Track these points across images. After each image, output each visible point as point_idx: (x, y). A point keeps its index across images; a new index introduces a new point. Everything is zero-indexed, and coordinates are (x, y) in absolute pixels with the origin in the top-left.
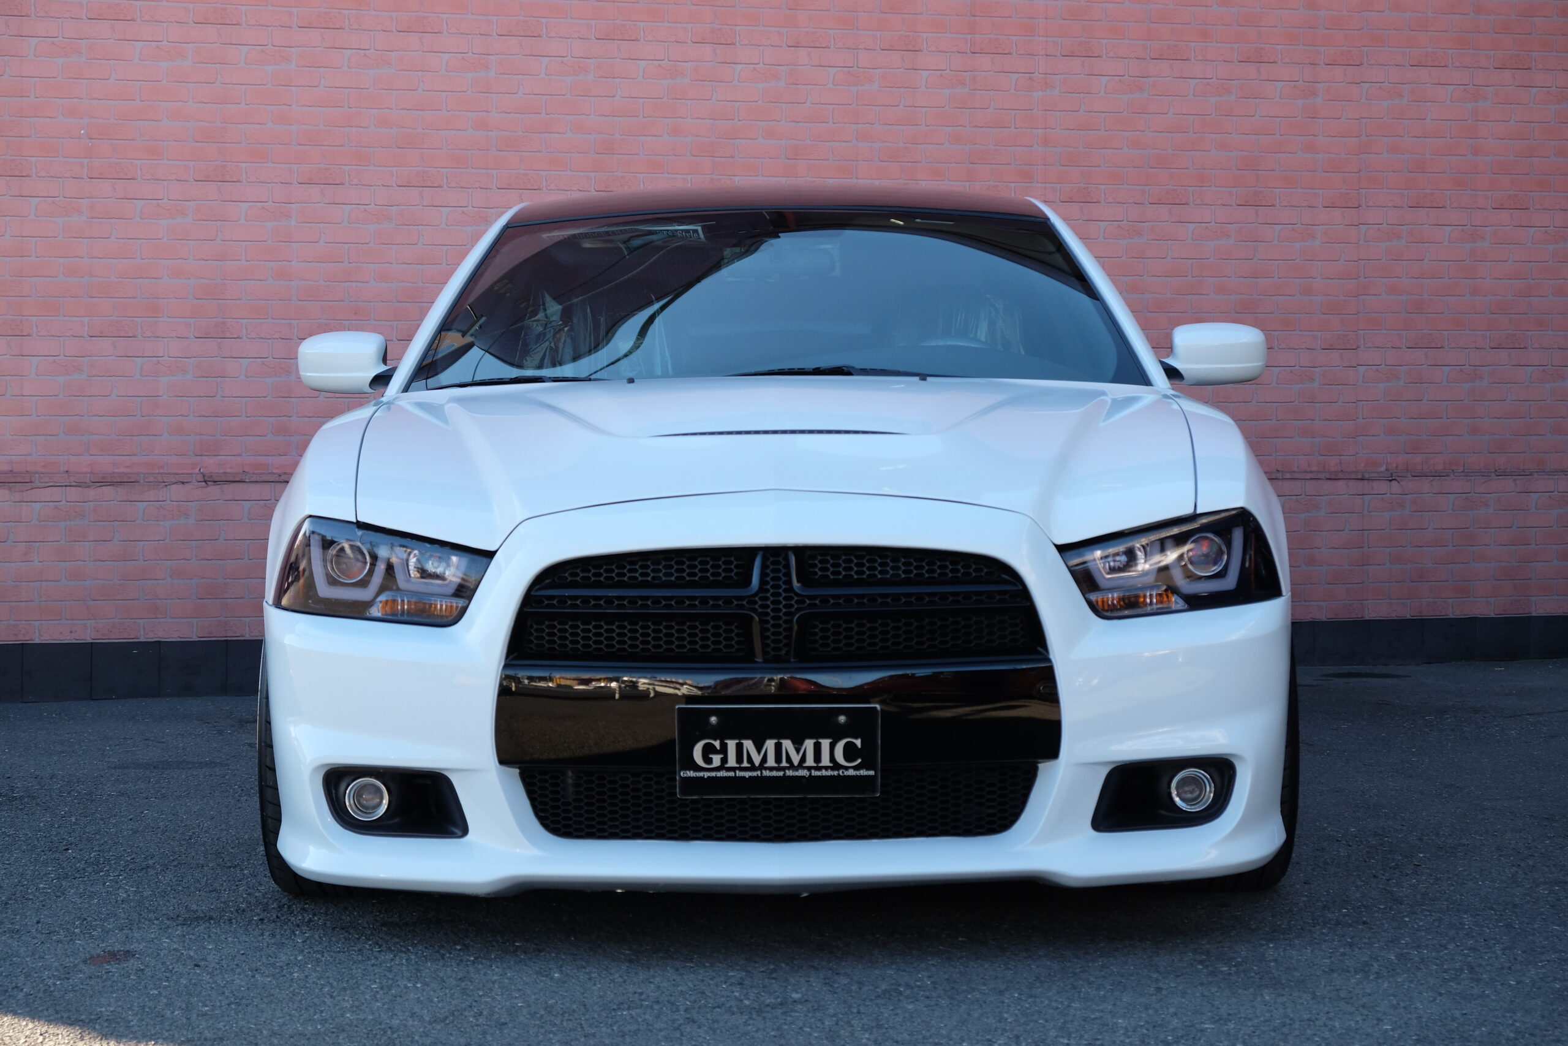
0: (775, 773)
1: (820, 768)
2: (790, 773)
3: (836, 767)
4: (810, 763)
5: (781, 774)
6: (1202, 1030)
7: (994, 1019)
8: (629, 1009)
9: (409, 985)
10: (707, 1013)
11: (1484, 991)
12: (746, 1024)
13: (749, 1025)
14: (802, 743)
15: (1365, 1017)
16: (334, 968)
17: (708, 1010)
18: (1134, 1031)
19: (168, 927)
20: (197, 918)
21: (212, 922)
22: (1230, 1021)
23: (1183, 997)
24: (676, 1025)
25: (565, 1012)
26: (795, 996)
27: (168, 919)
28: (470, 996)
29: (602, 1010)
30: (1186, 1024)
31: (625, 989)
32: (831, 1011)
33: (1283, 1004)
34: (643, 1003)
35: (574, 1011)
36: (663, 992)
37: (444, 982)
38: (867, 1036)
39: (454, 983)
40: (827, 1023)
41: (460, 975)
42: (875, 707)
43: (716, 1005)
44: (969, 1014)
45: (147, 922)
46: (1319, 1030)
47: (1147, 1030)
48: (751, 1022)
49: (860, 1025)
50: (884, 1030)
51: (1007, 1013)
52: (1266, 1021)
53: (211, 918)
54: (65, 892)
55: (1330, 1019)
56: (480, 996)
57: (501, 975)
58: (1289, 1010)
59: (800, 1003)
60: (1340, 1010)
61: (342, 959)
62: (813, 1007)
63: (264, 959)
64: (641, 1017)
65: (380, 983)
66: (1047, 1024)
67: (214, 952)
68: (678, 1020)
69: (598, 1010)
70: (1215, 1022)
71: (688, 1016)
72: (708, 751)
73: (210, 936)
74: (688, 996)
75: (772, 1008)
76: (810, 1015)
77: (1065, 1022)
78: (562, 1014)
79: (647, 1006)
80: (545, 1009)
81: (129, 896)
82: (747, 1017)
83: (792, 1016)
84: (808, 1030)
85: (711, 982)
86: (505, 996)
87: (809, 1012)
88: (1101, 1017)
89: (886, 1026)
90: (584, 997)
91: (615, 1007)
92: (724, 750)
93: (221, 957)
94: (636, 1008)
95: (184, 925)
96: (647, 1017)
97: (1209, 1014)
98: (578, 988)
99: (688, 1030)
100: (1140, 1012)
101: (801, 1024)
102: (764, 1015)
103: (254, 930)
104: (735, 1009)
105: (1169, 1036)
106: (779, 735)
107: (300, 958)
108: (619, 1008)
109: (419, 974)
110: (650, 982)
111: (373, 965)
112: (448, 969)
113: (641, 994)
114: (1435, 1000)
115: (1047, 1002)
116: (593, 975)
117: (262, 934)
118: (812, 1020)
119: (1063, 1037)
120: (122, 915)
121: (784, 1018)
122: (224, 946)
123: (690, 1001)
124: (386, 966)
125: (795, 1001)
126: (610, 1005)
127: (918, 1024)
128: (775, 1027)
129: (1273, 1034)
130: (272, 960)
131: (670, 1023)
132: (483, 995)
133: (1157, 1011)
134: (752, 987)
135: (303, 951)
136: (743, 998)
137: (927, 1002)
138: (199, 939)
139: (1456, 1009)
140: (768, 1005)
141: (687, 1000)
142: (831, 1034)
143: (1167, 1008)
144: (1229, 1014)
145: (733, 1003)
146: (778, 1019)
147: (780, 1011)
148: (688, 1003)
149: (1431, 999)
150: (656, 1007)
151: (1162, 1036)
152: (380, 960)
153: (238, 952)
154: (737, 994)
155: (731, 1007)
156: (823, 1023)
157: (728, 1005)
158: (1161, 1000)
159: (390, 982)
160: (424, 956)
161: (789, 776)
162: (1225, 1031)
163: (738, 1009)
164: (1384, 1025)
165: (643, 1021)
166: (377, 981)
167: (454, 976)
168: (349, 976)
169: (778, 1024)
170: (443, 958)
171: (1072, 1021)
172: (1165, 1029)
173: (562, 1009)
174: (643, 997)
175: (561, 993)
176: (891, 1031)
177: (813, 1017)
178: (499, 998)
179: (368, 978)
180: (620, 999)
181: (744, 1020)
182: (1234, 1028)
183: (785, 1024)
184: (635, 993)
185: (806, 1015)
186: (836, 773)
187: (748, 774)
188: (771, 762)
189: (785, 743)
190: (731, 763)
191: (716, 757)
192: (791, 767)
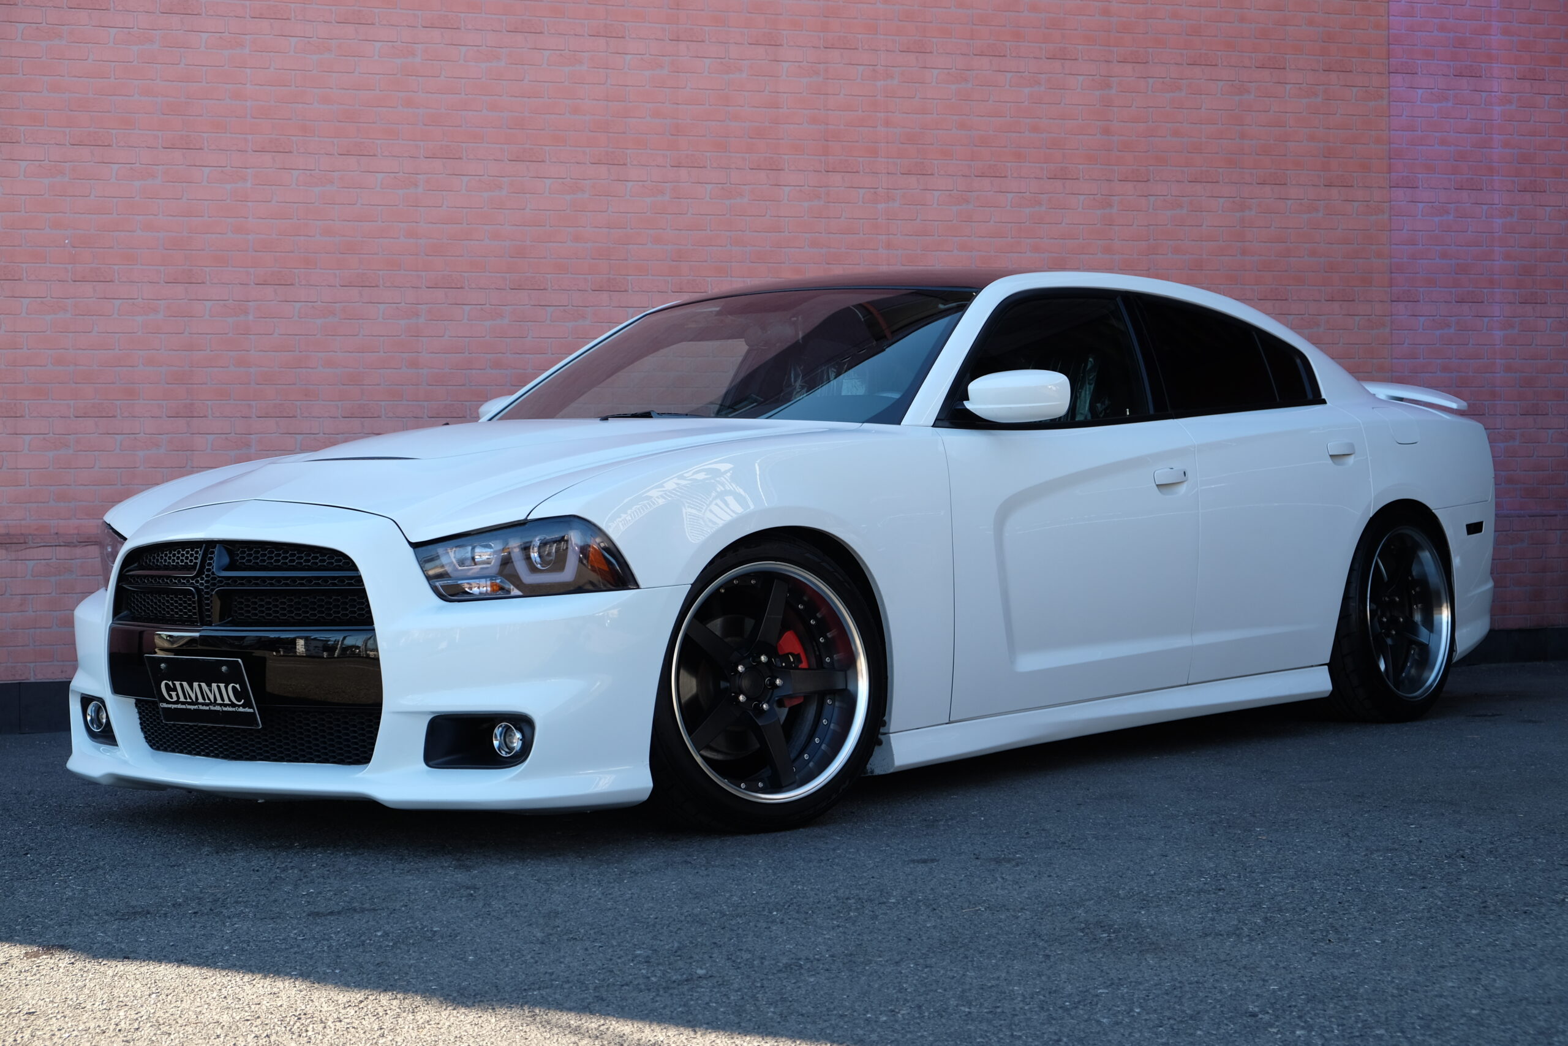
0: (205, 708)
1: (226, 705)
3: (233, 705)
4: (219, 701)
5: (207, 708)
6: (1097, 995)
7: (894, 989)
8: (539, 989)
9: (328, 971)
10: (616, 990)
11: (1354, 950)
12: (653, 1001)
13: (657, 1001)
15: (1249, 978)
16: (258, 957)
17: (616, 988)
18: (1032, 998)
19: (106, 922)
20: (135, 913)
21: (149, 916)
22: (1122, 985)
23: (1072, 964)
24: (585, 1004)
25: (477, 994)
26: (701, 972)
27: (107, 915)
28: (386, 980)
29: (513, 991)
30: (1080, 989)
31: (537, 969)
32: (736, 986)
33: (1169, 967)
34: (553, 982)
35: (486, 992)
36: (573, 972)
37: (362, 967)
38: (772, 1010)
39: (372, 968)
40: (732, 998)
41: (379, 960)
43: (624, 983)
44: (869, 985)
45: (87, 918)
46: (1210, 992)
47: (1044, 996)
48: (658, 999)
49: (765, 999)
50: (789, 1004)
51: (906, 983)
52: (1156, 985)
53: (148, 913)
54: (15, 892)
55: (1217, 981)
56: (396, 980)
57: (418, 959)
58: (1175, 973)
59: (706, 978)
60: (1225, 972)
61: (267, 947)
62: (717, 982)
63: (192, 950)
64: (551, 997)
65: (300, 970)
66: (946, 993)
67: (145, 944)
68: (587, 998)
69: (510, 990)
70: (1107, 987)
71: (597, 994)
72: (167, 688)
73: (143, 930)
74: (596, 974)
75: (679, 985)
76: (716, 990)
77: (963, 991)
78: (474, 996)
79: (557, 985)
80: (458, 992)
81: (75, 894)
82: (654, 994)
83: (697, 992)
84: (714, 1005)
85: (619, 961)
86: (420, 980)
87: (714, 987)
88: (997, 985)
89: (790, 999)
90: (497, 979)
91: (526, 987)
92: (175, 690)
93: (150, 949)
94: (547, 988)
95: (121, 919)
96: (557, 996)
97: (1100, 979)
98: (491, 970)
99: (597, 1009)
100: (1034, 979)
101: (707, 999)
102: (671, 991)
103: (187, 923)
104: (643, 987)
105: (1066, 1001)
106: (198, 680)
107: (226, 948)
108: (530, 989)
109: (338, 960)
110: (561, 963)
111: (295, 953)
112: (367, 954)
113: (552, 974)
114: (1311, 960)
115: (942, 972)
116: (506, 957)
117: (194, 927)
118: (718, 995)
119: (964, 1006)
120: (64, 912)
121: (691, 993)
122: (155, 938)
123: (599, 980)
124: (308, 954)
125: (700, 977)
126: (521, 986)
127: (822, 996)
128: (683, 1003)
129: (1166, 997)
130: (199, 951)
131: (579, 1002)
132: (399, 979)
133: (1049, 978)
134: (658, 964)
135: (230, 941)
136: (649, 975)
137: (827, 974)
138: (132, 932)
139: (1334, 968)
140: (674, 982)
141: (596, 978)
142: (737, 1008)
143: (1059, 975)
144: (1120, 979)
145: (641, 981)
146: (684, 995)
147: (686, 987)
148: (597, 981)
149: (1307, 959)
150: (567, 986)
151: (1059, 1002)
152: (302, 947)
153: (168, 944)
154: (644, 971)
155: (638, 984)
156: (729, 998)
157: (636, 983)
158: (1051, 967)
159: (310, 968)
160: (346, 943)
161: (213, 710)
162: (1119, 995)
163: (646, 986)
164: (1270, 985)
165: (552, 1001)
166: (298, 968)
167: (372, 961)
168: (271, 964)
169: (685, 1000)
170: (363, 945)
171: (970, 990)
172: (1061, 995)
173: (474, 990)
174: (553, 977)
175: (473, 975)
176: (796, 1004)
177: (718, 992)
178: (413, 981)
179: (289, 965)
180: (531, 979)
181: (651, 997)
182: (1127, 993)
183: (692, 1000)
184: (546, 973)
185: (711, 991)
186: (234, 709)
187: (192, 707)
188: (201, 700)
189: (203, 685)
190: (182, 699)
191: (174, 694)
192: (211, 704)
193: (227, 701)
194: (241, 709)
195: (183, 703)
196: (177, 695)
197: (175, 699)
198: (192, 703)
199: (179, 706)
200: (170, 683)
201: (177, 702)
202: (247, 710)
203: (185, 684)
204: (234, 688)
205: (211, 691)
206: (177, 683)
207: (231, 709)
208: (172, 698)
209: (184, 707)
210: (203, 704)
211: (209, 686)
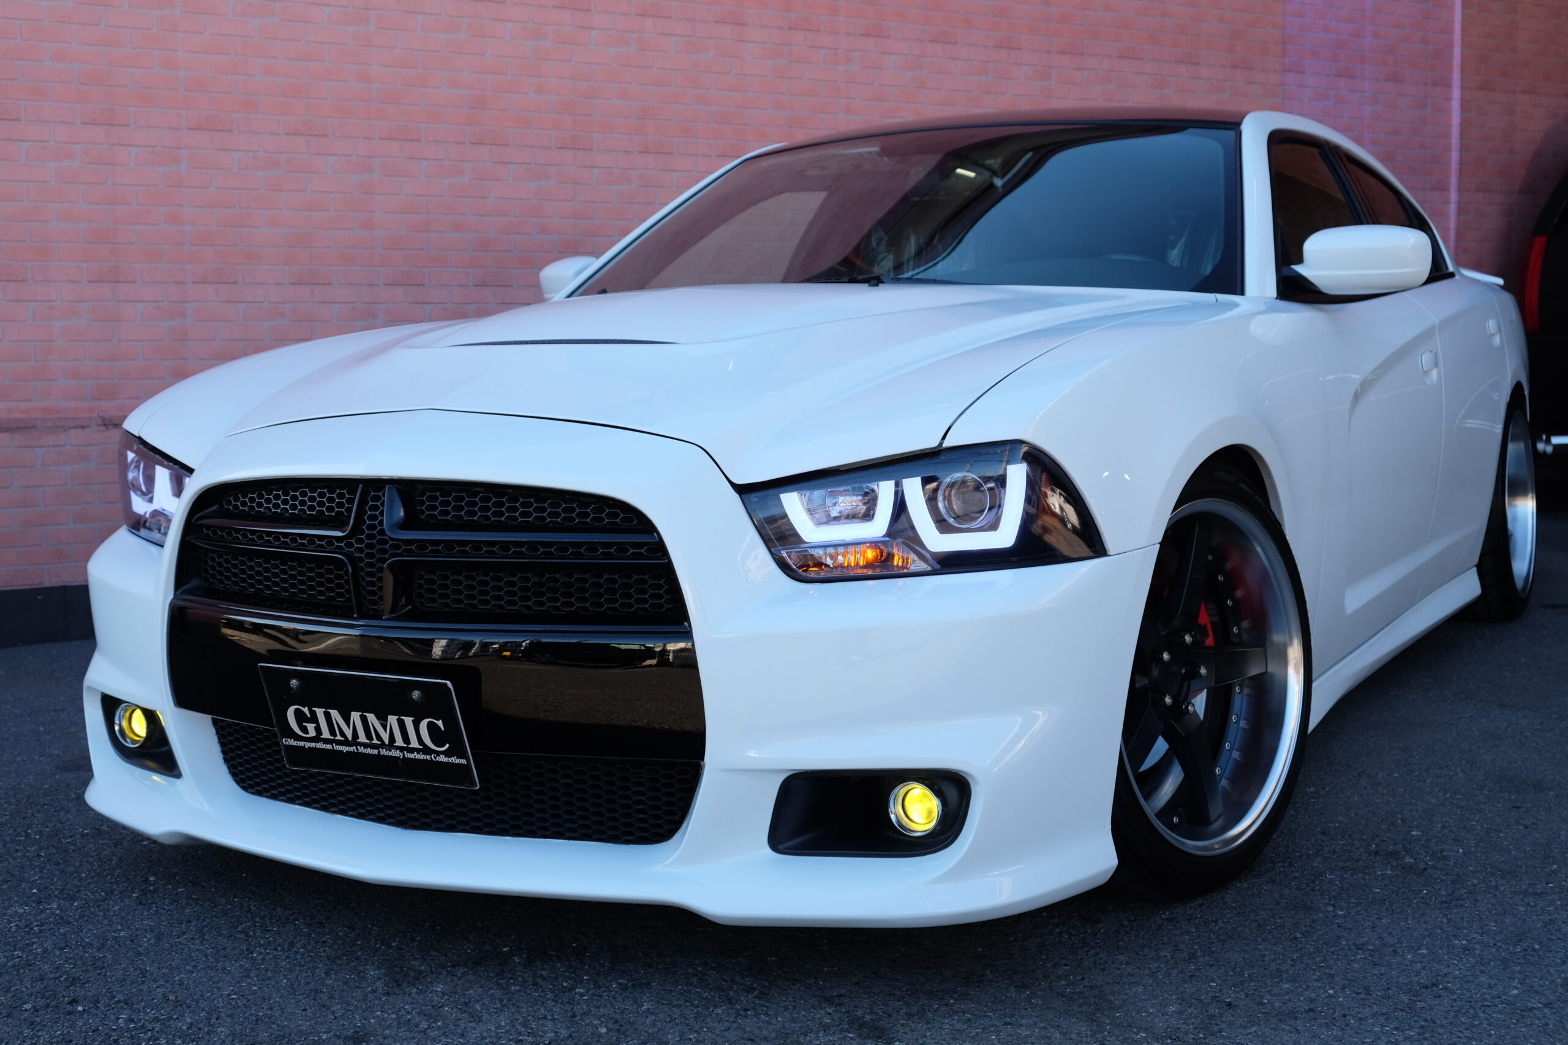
0: (369, 751)
1: (412, 750)
2: (383, 752)
3: (426, 750)
4: (399, 742)
5: (375, 752)
14: (386, 720)
42: (446, 684)
72: (300, 717)
92: (314, 719)
106: (363, 709)
161: (383, 755)
186: (428, 757)
187: (345, 749)
188: (362, 738)
189: (371, 718)
190: (326, 734)
191: (311, 727)
192: (383, 745)
193: (414, 744)
194: (442, 758)
195: (326, 741)
196: (318, 729)
197: (312, 733)
198: (346, 742)
199: (320, 745)
200: (306, 710)
201: (317, 738)
202: (454, 760)
203: (335, 714)
204: (431, 726)
205: (385, 728)
206: (320, 712)
207: (421, 756)
208: (307, 733)
209: (329, 747)
210: (366, 746)
211: (383, 719)
